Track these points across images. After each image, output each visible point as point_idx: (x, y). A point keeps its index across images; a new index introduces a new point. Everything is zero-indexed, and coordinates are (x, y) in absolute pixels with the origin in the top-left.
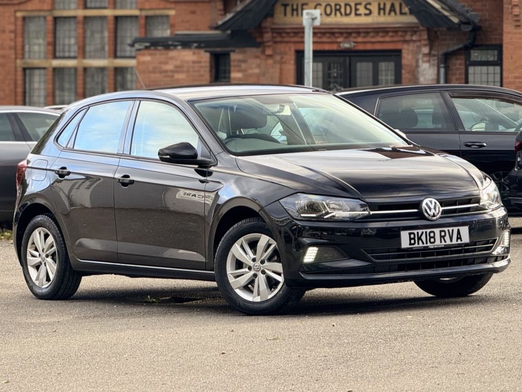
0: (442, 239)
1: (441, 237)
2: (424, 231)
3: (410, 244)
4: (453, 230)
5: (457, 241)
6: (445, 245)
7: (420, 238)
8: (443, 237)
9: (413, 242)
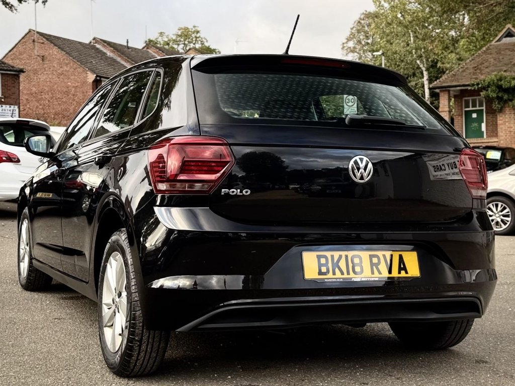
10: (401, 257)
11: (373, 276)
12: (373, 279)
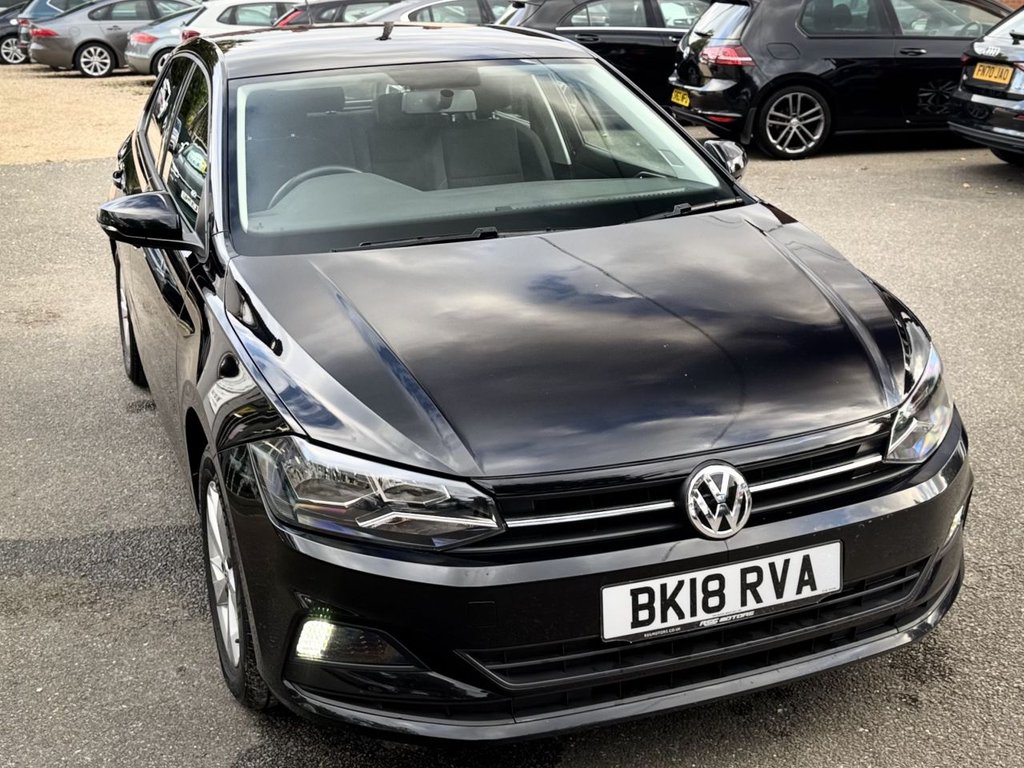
0: (749, 592)
1: (745, 586)
2: (686, 577)
3: (636, 623)
4: (787, 562)
5: (799, 591)
6: (756, 610)
7: (669, 602)
8: (753, 587)
9: (644, 615)
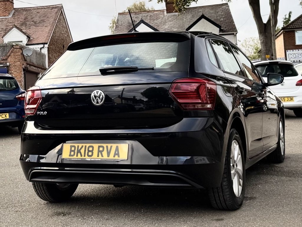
10: (117, 147)
11: (98, 158)
12: (97, 160)
